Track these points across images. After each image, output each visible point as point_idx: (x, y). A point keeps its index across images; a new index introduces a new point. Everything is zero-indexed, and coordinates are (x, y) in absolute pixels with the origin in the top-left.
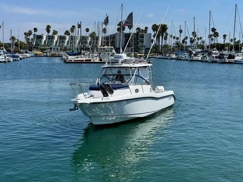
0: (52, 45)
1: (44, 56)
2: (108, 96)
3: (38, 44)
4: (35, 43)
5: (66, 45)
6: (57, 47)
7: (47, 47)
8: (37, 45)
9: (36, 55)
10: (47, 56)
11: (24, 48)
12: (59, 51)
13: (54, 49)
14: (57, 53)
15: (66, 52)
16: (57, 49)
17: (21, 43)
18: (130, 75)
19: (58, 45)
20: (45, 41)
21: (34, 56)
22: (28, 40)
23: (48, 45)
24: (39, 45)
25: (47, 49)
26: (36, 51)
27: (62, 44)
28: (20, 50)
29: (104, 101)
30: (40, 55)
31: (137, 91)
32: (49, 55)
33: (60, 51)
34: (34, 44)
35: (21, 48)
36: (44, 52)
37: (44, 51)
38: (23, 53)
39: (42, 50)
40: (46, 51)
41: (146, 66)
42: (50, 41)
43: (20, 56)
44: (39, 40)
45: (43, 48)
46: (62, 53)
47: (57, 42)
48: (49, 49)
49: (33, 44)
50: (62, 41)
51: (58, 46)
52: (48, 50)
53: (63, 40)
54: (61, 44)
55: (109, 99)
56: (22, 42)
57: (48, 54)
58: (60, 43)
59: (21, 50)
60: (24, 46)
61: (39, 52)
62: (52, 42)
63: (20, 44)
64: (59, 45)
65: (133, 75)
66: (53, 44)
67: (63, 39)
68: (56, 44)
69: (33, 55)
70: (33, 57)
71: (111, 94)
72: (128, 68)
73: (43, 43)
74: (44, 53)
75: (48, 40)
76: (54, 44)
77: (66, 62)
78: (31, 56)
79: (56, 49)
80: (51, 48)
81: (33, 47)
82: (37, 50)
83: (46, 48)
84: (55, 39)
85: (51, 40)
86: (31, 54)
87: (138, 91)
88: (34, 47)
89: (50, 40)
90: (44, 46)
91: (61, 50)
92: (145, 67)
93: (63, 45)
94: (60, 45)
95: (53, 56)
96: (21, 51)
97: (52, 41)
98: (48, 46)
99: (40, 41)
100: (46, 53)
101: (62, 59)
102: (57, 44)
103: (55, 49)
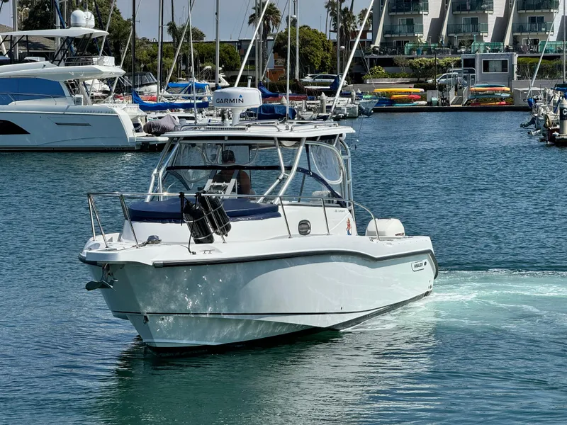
0: (475, 44)
1: (430, 108)
2: (210, 240)
3: (399, 43)
4: (384, 33)
5: (553, 37)
6: (502, 56)
7: (449, 58)
8: (393, 44)
9: (387, 105)
10: (443, 108)
11: (323, 67)
12: (516, 76)
13: (486, 66)
14: (504, 91)
15: (555, 82)
16: (504, 64)
17: (309, 38)
18: (278, 168)
19: (507, 41)
20: (437, 24)
21: (376, 111)
22: (344, 22)
23: (450, 44)
24: (401, 45)
25: (448, 65)
26: (385, 81)
27: (533, 36)
28: (301, 76)
29: (200, 256)
30: (409, 101)
31: (304, 228)
32: (459, 101)
33: (522, 76)
34: (377, 43)
35: (307, 66)
36: (432, 87)
37: (430, 81)
38: (319, 92)
39: (420, 75)
40: (440, 80)
41: (334, 136)
42: (462, 20)
43: (300, 109)
44: (401, 19)
45: (426, 59)
46: (532, 87)
47: (502, 24)
48: (458, 64)
49: (372, 42)
50: (532, 20)
51: (507, 50)
52: (454, 72)
53: (537, 13)
54: (525, 38)
55: (219, 251)
56: (315, 32)
57: (452, 97)
58: (519, 28)
59: (308, 79)
60: (321, 53)
61: (401, 88)
62: (476, 25)
63: (304, 43)
64: (515, 41)
65: (289, 168)
66: (480, 38)
67: (538, 7)
68: (499, 35)
69: (367, 101)
70: (369, 115)
71: (224, 234)
72: (272, 142)
73: (424, 37)
74: (429, 93)
75: (454, 16)
76: (488, 39)
77: (552, 138)
78: (361, 111)
79: (499, 66)
80: (470, 63)
81: (371, 60)
82: (394, 76)
83: (441, 62)
84: (491, 8)
85: (473, 14)
86: (360, 96)
87: (309, 228)
88: (375, 56)
89: (465, 16)
90: (429, 52)
91: (526, 70)
92: (329, 139)
93: (535, 42)
94: (523, 43)
95: (480, 105)
96: (307, 83)
97: (474, 21)
98: (455, 52)
99: (410, 23)
100: (442, 88)
101: (533, 122)
102: (502, 39)
103: (491, 66)
